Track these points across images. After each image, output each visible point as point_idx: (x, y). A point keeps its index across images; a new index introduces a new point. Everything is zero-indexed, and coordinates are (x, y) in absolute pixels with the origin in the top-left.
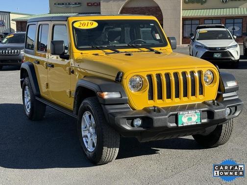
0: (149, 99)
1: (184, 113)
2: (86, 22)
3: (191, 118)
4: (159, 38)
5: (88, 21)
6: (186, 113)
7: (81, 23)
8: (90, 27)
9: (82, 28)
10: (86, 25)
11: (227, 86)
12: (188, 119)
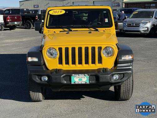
0: (59, 64)
1: (76, 75)
2: (58, 10)
3: (82, 79)
4: (107, 22)
5: (59, 10)
6: (77, 75)
7: (54, 11)
8: (59, 14)
9: (54, 14)
10: (57, 12)
11: (121, 59)
12: (79, 79)
